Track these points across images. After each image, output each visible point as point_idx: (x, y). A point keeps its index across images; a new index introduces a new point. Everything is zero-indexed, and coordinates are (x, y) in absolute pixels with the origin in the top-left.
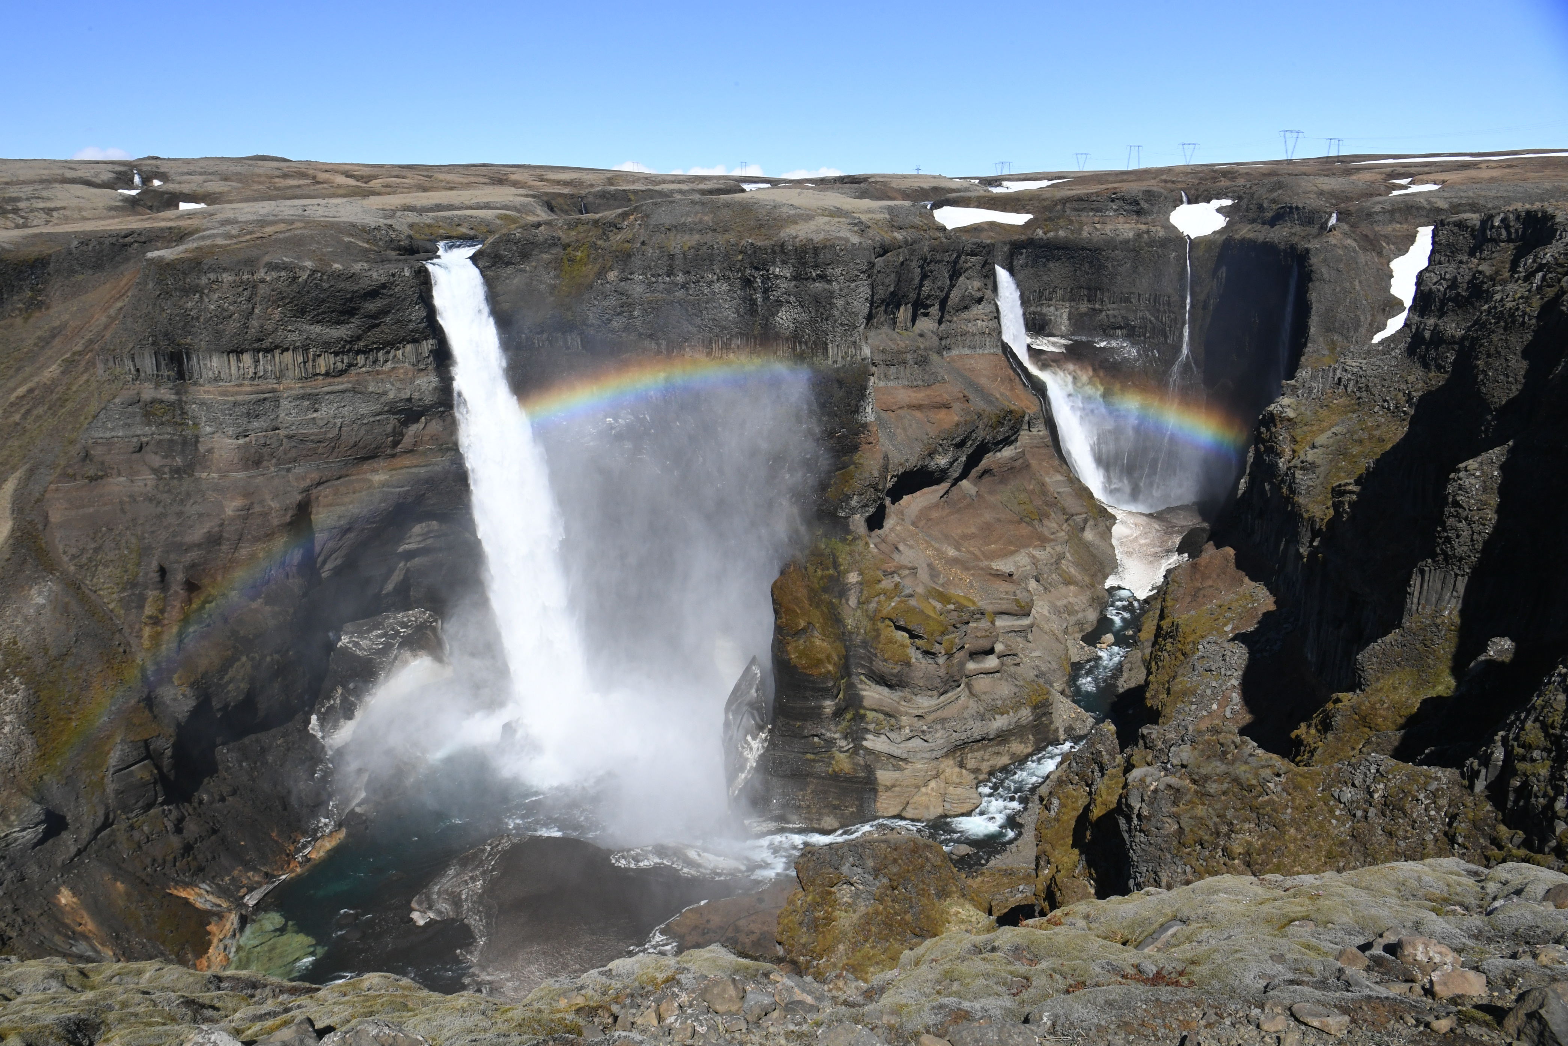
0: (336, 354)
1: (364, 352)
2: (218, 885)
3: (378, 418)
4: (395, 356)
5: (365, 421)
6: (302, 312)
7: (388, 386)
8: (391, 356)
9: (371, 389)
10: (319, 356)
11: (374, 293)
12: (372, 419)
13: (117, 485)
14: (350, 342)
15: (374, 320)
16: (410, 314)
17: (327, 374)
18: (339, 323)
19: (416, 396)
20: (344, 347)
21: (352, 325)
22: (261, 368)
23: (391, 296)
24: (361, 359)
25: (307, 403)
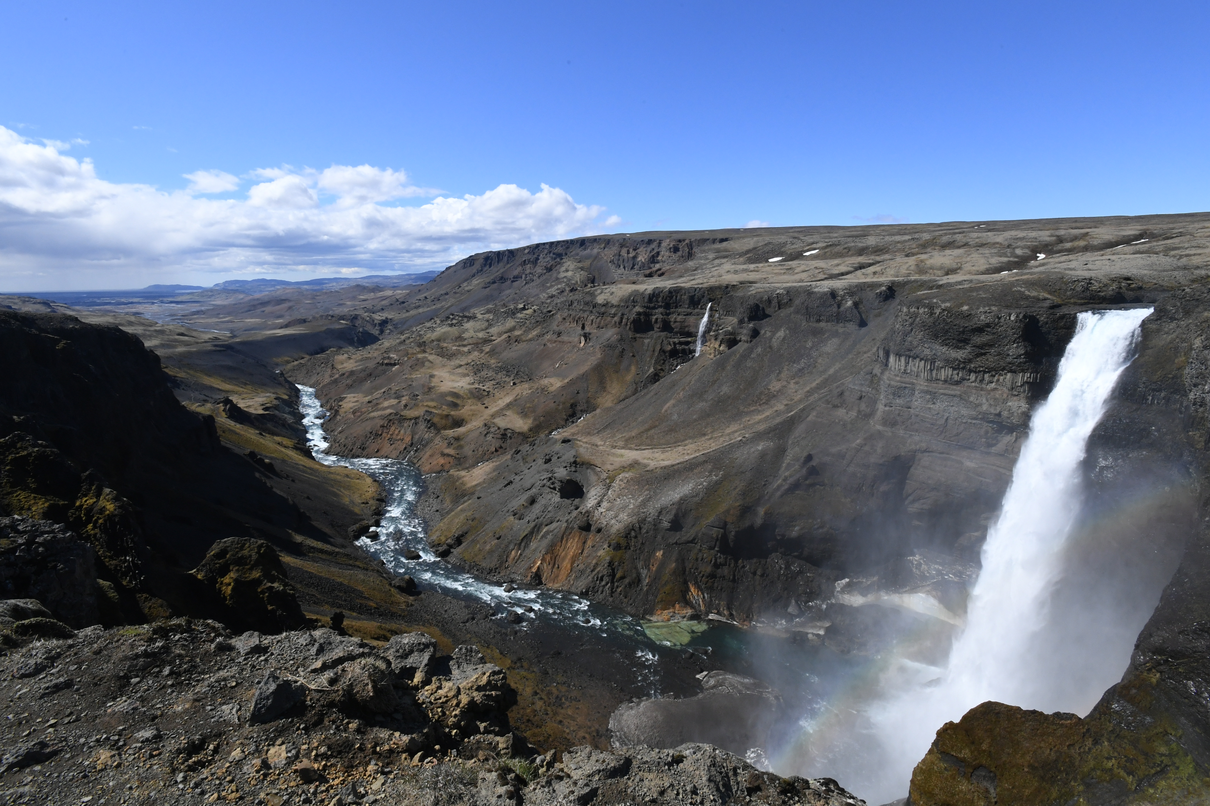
0: (954, 369)
1: (975, 372)
2: (711, 600)
3: (974, 422)
4: (998, 380)
5: (964, 421)
6: (936, 336)
7: (984, 401)
8: (996, 378)
9: (971, 399)
10: (942, 368)
11: (980, 330)
12: (969, 421)
13: (841, 412)
14: (964, 363)
15: (981, 351)
16: (1008, 350)
17: (945, 381)
18: (960, 348)
19: (1005, 414)
20: (959, 365)
21: (966, 351)
22: (909, 368)
23: (994, 333)
24: (973, 377)
25: (928, 397)
